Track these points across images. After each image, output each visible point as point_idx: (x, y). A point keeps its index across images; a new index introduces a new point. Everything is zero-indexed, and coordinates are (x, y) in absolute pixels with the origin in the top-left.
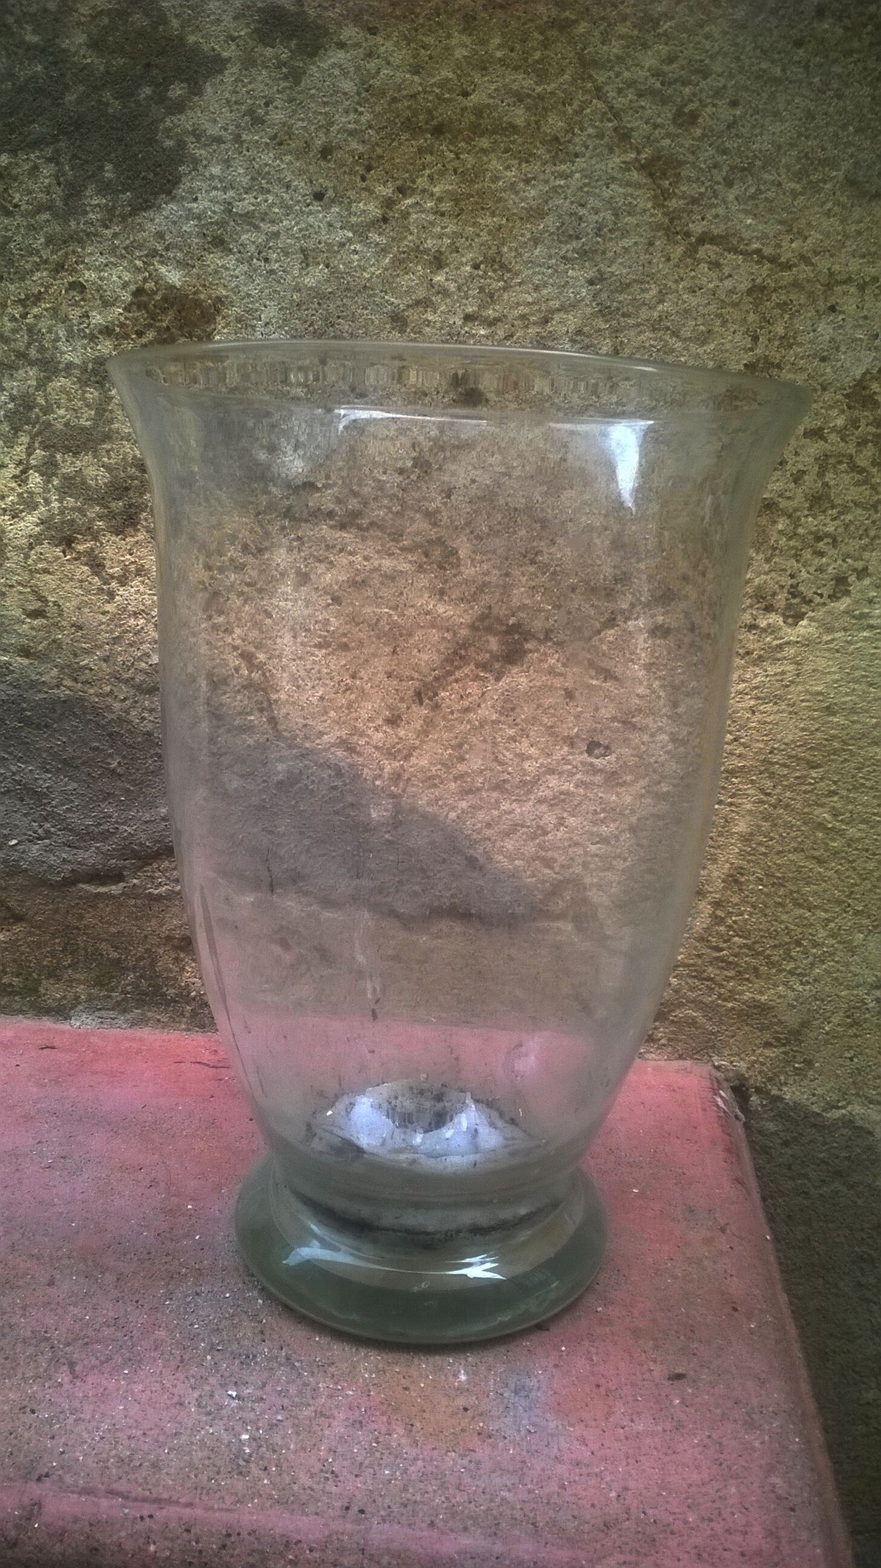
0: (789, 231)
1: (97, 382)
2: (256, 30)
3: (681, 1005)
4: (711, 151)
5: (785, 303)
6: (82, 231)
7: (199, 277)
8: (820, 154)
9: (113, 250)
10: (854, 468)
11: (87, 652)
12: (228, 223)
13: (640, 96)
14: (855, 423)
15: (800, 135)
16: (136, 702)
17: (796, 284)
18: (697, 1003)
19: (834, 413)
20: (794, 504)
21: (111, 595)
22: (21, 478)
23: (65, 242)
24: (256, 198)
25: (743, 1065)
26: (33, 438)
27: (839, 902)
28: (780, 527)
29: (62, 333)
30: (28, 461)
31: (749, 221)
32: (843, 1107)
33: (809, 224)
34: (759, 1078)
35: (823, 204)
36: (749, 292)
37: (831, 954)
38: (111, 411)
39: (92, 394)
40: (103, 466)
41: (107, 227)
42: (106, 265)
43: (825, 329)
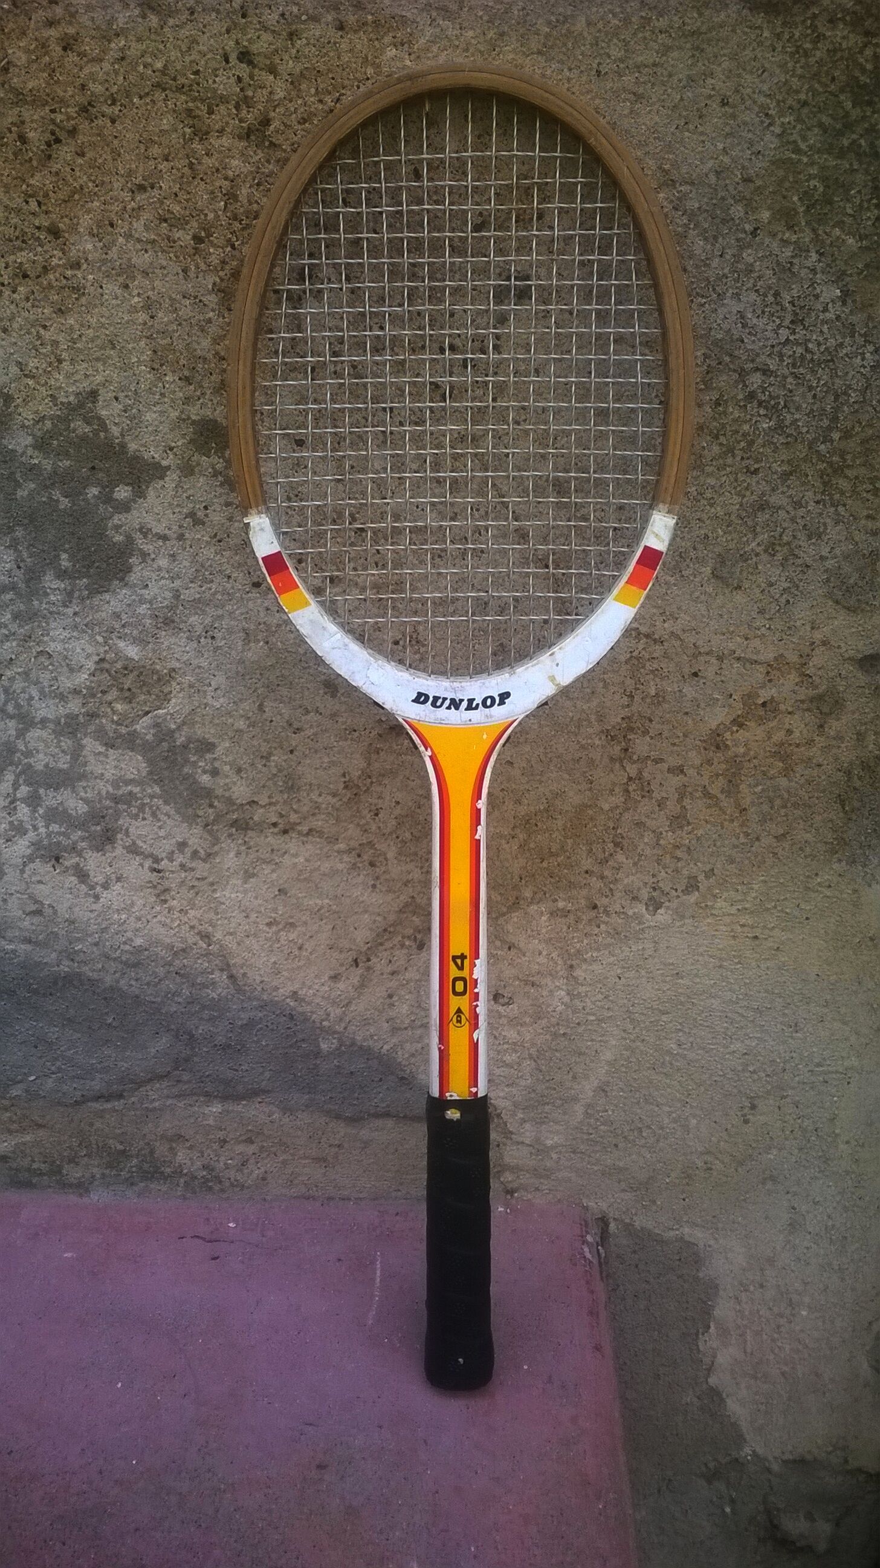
1: (70, 733)
2: (191, 441)
5: (657, 670)
6: (45, 609)
7: (154, 651)
9: (75, 627)
10: (707, 794)
11: (78, 940)
12: (177, 607)
14: (709, 762)
16: (124, 974)
17: (666, 655)
19: (691, 755)
20: (658, 823)
21: (97, 897)
22: (11, 808)
23: (30, 619)
24: (201, 587)
25: (604, 1206)
26: (18, 776)
27: (680, 1101)
28: (646, 840)
29: (35, 693)
30: (15, 795)
32: (677, 1229)
33: (679, 608)
34: (617, 1213)
35: (693, 592)
37: (672, 1133)
38: (84, 757)
39: (67, 743)
40: (81, 799)
41: (68, 607)
42: (70, 638)
43: (689, 691)
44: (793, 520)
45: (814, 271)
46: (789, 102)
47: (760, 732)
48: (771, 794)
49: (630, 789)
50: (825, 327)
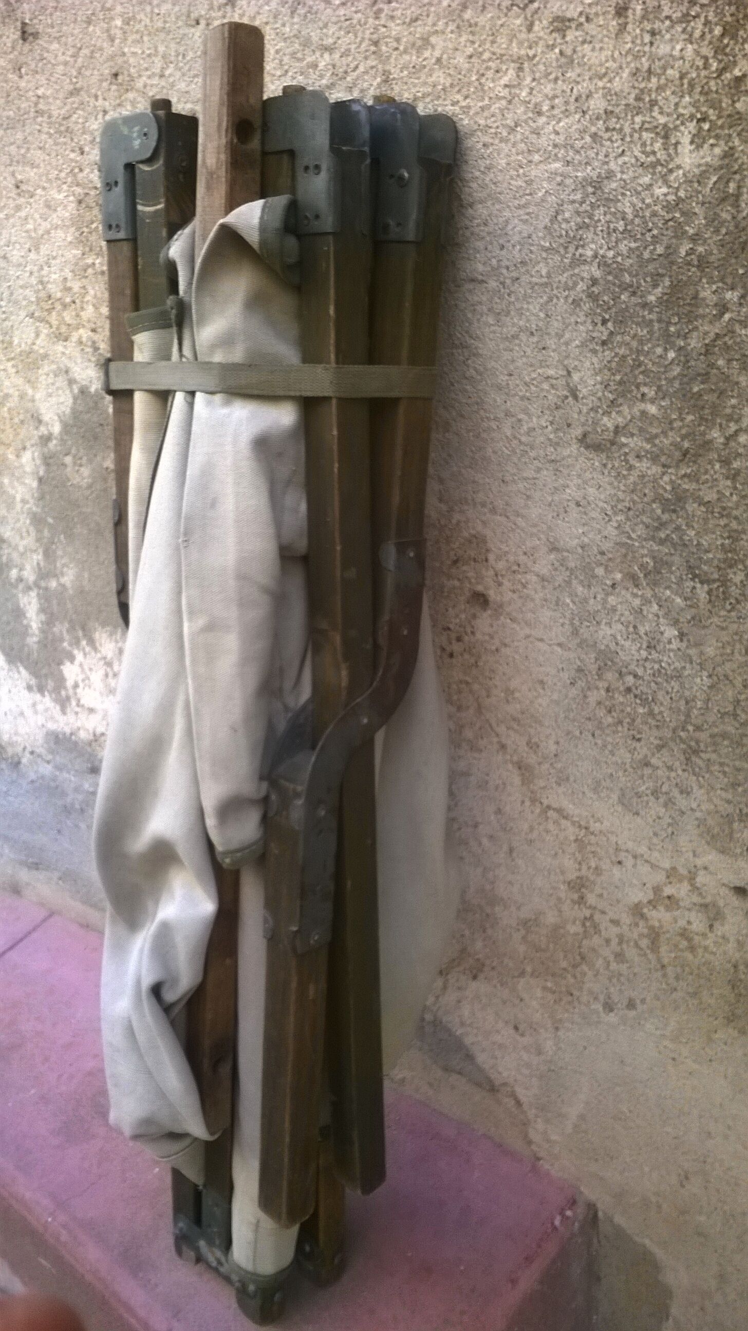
0: (592, 817)
17: (599, 846)
19: (625, 916)
20: (607, 954)
28: (600, 963)
31: (571, 806)
33: (602, 817)
36: (575, 841)
43: (617, 872)
44: (668, 778)
45: (657, 615)
46: (619, 507)
47: (668, 916)
48: (681, 962)
50: (672, 654)
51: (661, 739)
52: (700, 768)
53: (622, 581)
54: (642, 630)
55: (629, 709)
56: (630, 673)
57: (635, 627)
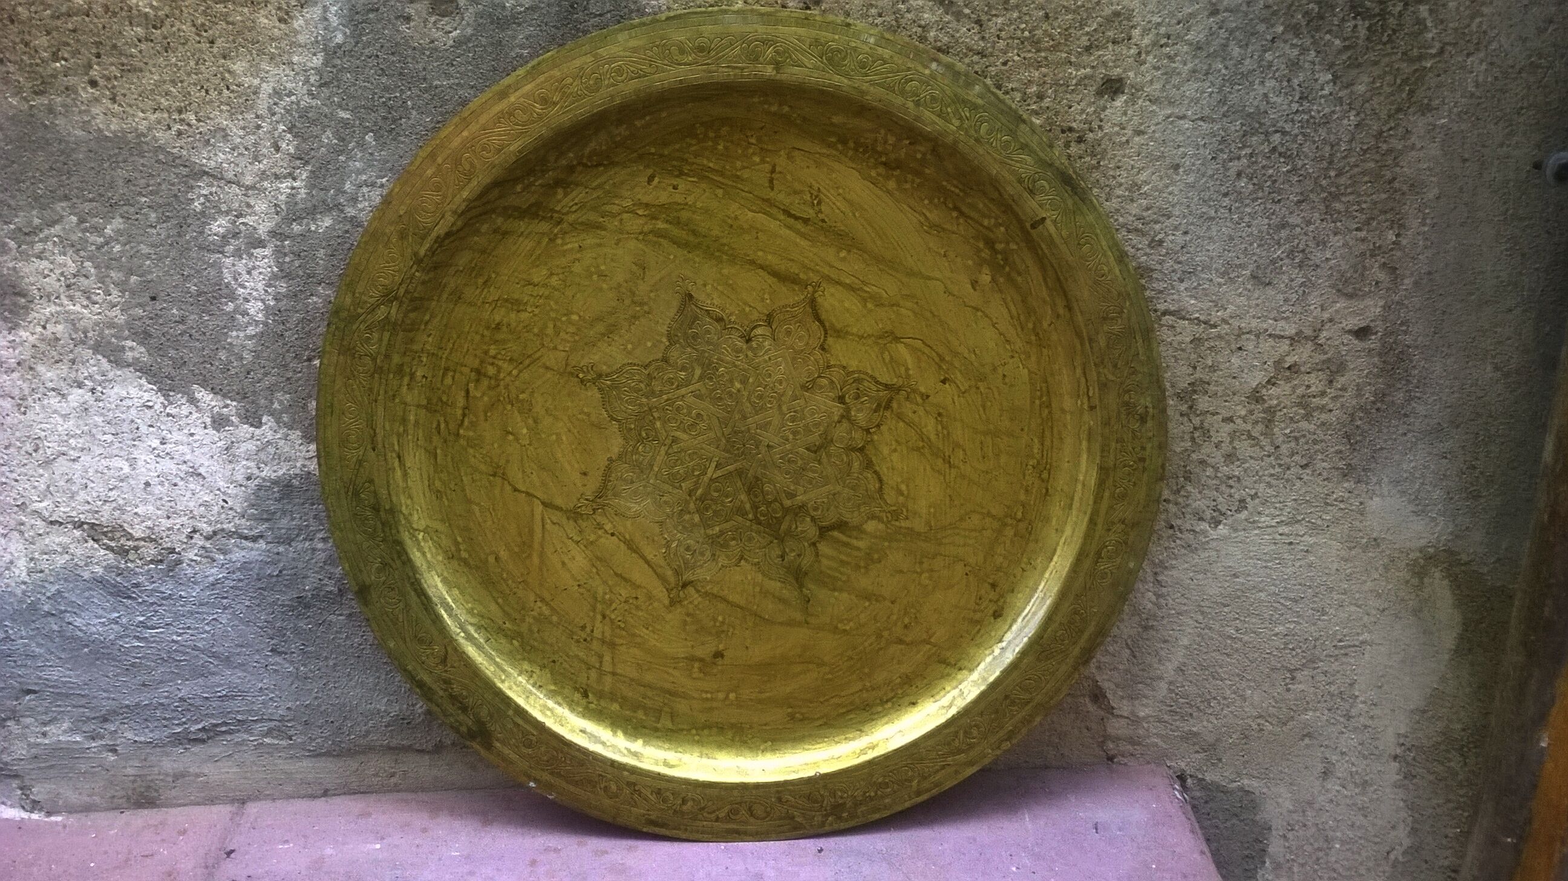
0: (1216, 306)
3: (1149, 737)
4: (1171, 262)
5: (1213, 347)
8: (1237, 262)
10: (1250, 437)
13: (1129, 231)
14: (1251, 412)
15: (1224, 250)
17: (1220, 337)
18: (1157, 735)
19: (1239, 408)
20: (1217, 460)
25: (1183, 765)
27: (1238, 675)
28: (1208, 474)
31: (1192, 302)
32: (1239, 781)
33: (1228, 301)
34: (1192, 770)
35: (1237, 289)
36: (1191, 342)
37: (1233, 702)
43: (1236, 360)
44: (1306, 234)
45: (1313, 63)
47: (1287, 388)
48: (1296, 434)
49: (1197, 434)
50: (1323, 100)
51: (1301, 193)
52: (1339, 213)
53: (1283, 33)
54: (1296, 82)
55: (1271, 171)
56: (1276, 132)
57: (1289, 81)
